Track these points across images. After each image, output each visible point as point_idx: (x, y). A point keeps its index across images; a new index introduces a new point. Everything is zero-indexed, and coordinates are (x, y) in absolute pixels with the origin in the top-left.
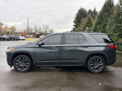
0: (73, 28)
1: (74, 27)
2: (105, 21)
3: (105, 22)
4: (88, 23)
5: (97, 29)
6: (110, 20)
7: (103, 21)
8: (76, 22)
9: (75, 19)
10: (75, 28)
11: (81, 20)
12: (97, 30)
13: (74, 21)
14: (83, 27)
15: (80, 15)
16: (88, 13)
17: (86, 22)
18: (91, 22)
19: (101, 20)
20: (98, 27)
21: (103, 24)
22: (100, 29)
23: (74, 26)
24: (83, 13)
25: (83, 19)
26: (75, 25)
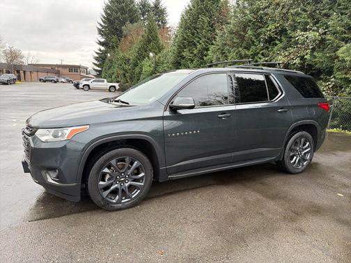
0: (100, 50)
1: (103, 48)
2: (204, 39)
3: (203, 42)
4: (149, 41)
5: (184, 58)
6: (222, 36)
7: (199, 38)
8: (108, 34)
9: (102, 23)
10: (105, 53)
11: (123, 28)
12: (183, 62)
13: (100, 27)
14: (137, 50)
15: (117, 13)
16: (140, 9)
17: (142, 36)
18: (156, 37)
19: (193, 34)
20: (186, 53)
21: (199, 46)
22: (192, 61)
23: (101, 43)
24: (126, 5)
25: (128, 24)
26: (103, 40)
